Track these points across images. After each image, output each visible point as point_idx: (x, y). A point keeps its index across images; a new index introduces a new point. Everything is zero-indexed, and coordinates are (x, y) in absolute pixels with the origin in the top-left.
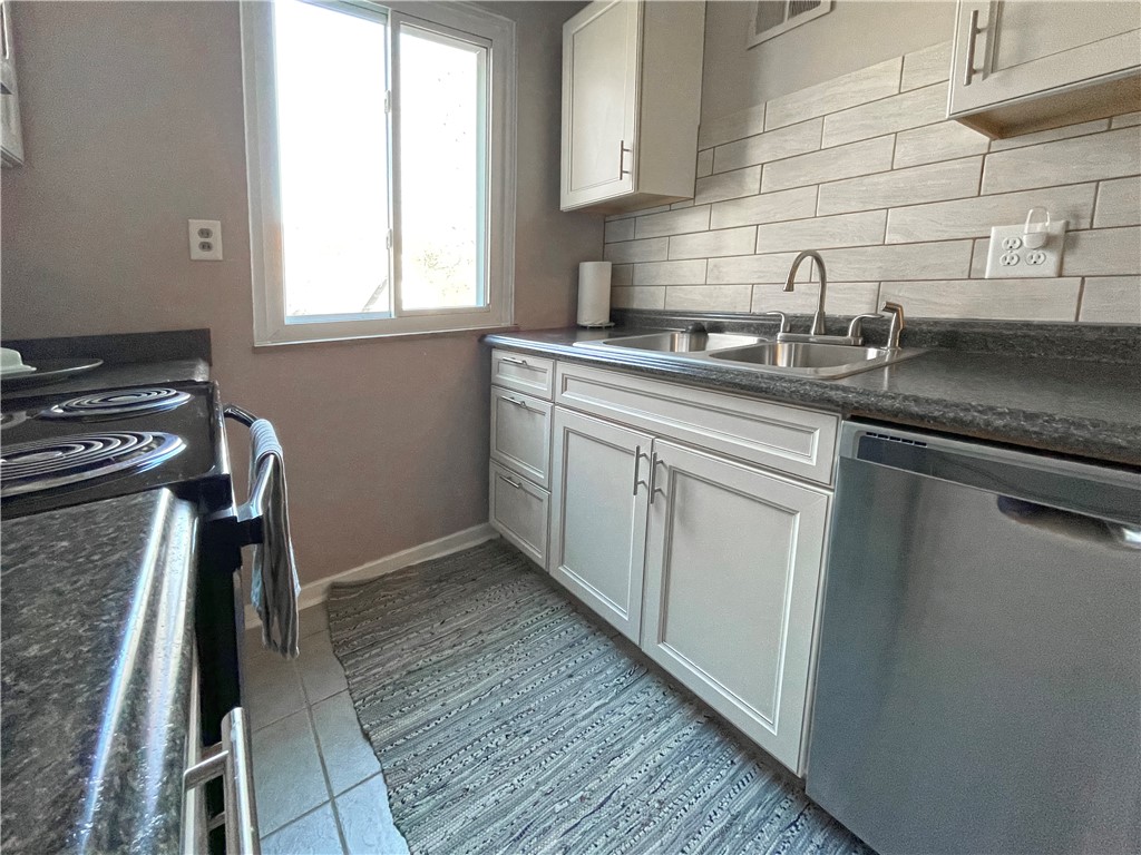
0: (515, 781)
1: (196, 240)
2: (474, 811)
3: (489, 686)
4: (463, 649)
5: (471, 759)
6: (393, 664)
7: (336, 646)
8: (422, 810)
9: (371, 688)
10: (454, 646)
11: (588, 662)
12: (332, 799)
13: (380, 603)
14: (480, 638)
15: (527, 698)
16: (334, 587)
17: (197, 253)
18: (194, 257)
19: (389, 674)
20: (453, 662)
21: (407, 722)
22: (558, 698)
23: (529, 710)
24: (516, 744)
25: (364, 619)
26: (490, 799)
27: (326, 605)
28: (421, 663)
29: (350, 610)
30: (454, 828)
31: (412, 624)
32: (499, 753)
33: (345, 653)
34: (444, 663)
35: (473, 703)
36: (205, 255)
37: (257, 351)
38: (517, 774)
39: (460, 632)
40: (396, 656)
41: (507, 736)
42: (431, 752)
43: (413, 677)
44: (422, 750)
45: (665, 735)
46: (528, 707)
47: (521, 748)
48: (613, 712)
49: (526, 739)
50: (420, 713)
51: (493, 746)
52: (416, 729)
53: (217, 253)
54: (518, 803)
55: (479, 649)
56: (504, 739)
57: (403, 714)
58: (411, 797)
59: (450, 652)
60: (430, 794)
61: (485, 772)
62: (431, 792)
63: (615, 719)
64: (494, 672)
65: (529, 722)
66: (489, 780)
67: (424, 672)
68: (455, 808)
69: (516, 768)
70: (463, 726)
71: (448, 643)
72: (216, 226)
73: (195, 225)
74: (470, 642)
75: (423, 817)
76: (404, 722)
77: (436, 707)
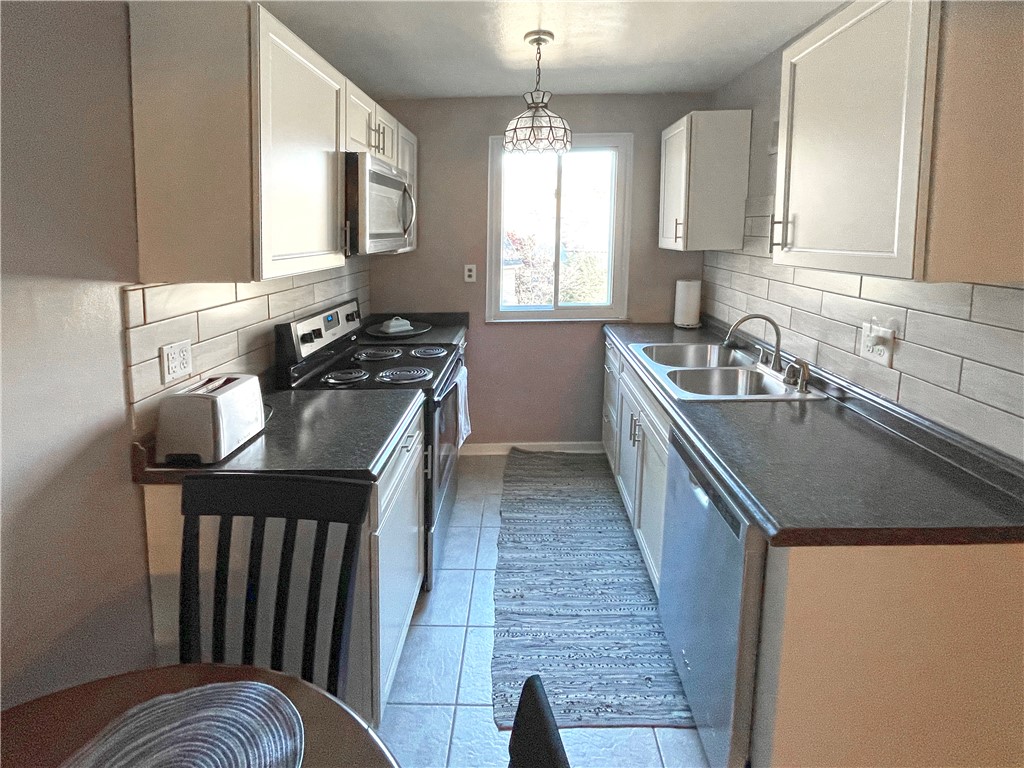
0: (547, 555)
1: (467, 273)
2: (527, 555)
3: (559, 519)
4: (557, 499)
5: (534, 539)
6: (522, 492)
7: (505, 476)
8: (508, 545)
9: (511, 497)
11: (613, 531)
12: (481, 527)
13: (532, 464)
14: (568, 498)
15: (573, 531)
16: (514, 449)
17: (467, 279)
18: (465, 280)
19: (520, 495)
20: (550, 502)
21: (518, 515)
22: (588, 537)
23: (571, 535)
24: (555, 544)
25: (522, 469)
27: (508, 456)
28: (535, 496)
29: (517, 462)
30: (516, 556)
31: (540, 480)
32: (547, 543)
33: (508, 479)
34: (544, 501)
35: (548, 521)
36: (469, 280)
37: (486, 324)
38: (549, 553)
39: (560, 491)
40: (525, 490)
41: (554, 539)
42: (521, 530)
43: (528, 501)
44: (518, 527)
45: (627, 575)
47: (557, 546)
48: (608, 555)
50: (524, 515)
51: (546, 540)
52: (520, 520)
53: (474, 279)
54: (544, 561)
55: (564, 502)
56: (552, 539)
57: (518, 512)
58: (506, 539)
59: (550, 498)
61: (537, 546)
62: (514, 541)
63: (608, 558)
64: (564, 513)
65: (567, 540)
66: (537, 549)
67: (535, 501)
68: (520, 551)
69: (551, 551)
70: (538, 528)
71: (553, 494)
72: (473, 267)
73: (467, 267)
74: (561, 498)
75: (507, 547)
76: (517, 515)
77: (532, 516)
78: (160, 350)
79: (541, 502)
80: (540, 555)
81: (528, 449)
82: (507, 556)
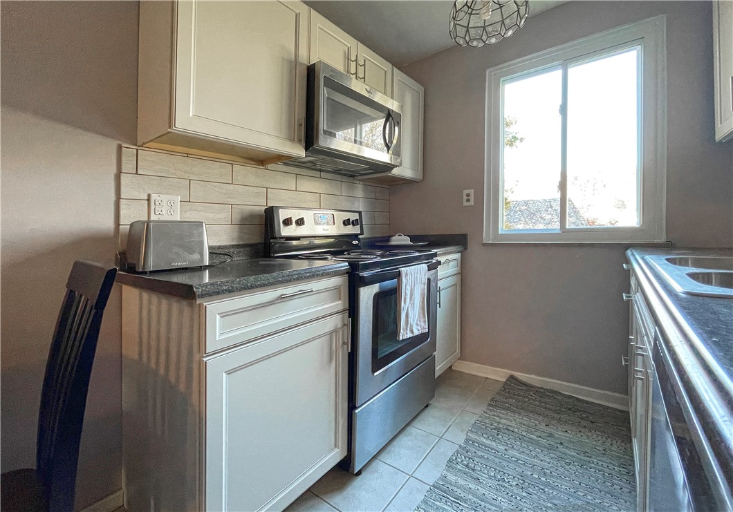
0: (500, 499)
1: (465, 198)
3: (535, 464)
4: (543, 442)
5: (492, 474)
6: (503, 421)
7: (493, 400)
8: (459, 467)
9: (487, 421)
10: (540, 437)
12: (441, 437)
13: (528, 398)
14: (559, 446)
15: (547, 484)
16: (512, 377)
17: (465, 204)
18: (464, 205)
19: (499, 423)
20: (532, 441)
23: (543, 490)
25: (513, 398)
26: (482, 491)
27: (504, 383)
28: (516, 430)
29: (512, 392)
30: (461, 482)
31: (531, 415)
32: (506, 485)
33: (494, 404)
34: (526, 438)
35: (520, 462)
36: (467, 204)
37: (485, 245)
38: (504, 498)
39: (551, 435)
40: (507, 419)
41: (517, 484)
42: (481, 457)
43: (506, 431)
44: (480, 453)
46: (542, 487)
47: (518, 494)
49: (524, 494)
50: (494, 444)
51: (507, 481)
52: (486, 446)
53: (472, 203)
54: (491, 504)
55: (550, 448)
56: (515, 483)
57: (488, 438)
58: (460, 460)
59: (535, 437)
60: (466, 466)
61: (492, 483)
62: (467, 466)
64: (546, 460)
65: (535, 492)
66: (490, 486)
67: (513, 434)
68: (468, 479)
69: (506, 496)
70: (505, 463)
72: (472, 192)
73: (466, 192)
74: (549, 442)
75: (456, 468)
76: (485, 440)
77: (503, 448)
78: (149, 195)
79: (521, 438)
80: (490, 495)
81: (529, 382)
82: (451, 477)
